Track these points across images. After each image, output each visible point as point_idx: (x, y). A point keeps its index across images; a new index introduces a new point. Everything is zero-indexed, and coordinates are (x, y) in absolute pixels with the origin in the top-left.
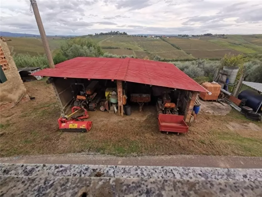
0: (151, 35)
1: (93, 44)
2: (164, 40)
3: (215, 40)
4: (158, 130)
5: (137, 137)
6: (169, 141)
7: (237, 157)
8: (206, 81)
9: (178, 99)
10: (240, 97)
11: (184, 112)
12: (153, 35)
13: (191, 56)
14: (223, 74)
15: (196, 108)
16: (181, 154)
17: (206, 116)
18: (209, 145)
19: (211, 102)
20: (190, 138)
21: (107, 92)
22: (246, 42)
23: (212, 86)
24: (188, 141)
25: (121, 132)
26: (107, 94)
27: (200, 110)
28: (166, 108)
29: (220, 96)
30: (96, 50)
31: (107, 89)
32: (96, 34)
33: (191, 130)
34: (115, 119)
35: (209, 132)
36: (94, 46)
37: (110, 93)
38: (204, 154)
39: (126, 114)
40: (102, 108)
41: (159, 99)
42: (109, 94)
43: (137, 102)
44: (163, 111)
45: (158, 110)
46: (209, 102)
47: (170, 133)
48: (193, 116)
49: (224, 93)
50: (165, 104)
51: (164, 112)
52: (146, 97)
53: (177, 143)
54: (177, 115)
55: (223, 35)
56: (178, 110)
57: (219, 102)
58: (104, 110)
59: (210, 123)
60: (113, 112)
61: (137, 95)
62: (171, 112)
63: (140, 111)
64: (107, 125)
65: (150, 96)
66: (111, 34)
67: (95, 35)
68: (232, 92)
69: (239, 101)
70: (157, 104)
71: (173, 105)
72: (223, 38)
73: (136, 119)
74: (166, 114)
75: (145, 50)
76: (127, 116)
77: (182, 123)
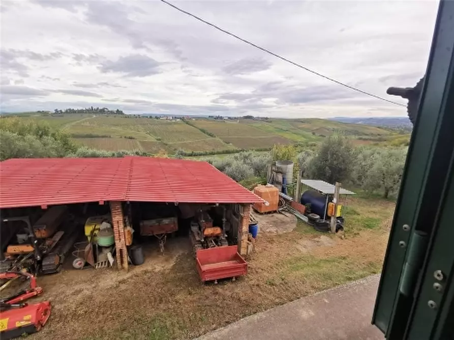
0: (167, 116)
1: (51, 131)
2: (187, 123)
3: (258, 125)
4: (200, 280)
5: (162, 306)
6: (221, 298)
7: (319, 293)
8: (259, 184)
9: (224, 220)
10: (303, 201)
11: (236, 239)
12: (170, 116)
13: (231, 147)
14: (277, 172)
15: (252, 229)
16: (245, 316)
17: (268, 238)
18: (281, 285)
19: (271, 215)
20: (253, 282)
21: (90, 225)
22: (293, 127)
23: (267, 190)
24: (251, 287)
25: (126, 304)
26: (88, 230)
27: (259, 231)
28: (206, 238)
29: (280, 204)
30: (59, 141)
31: (88, 219)
32: (56, 110)
33: (253, 267)
34: (109, 280)
35: (277, 263)
36: (53, 135)
37: (97, 227)
38: (277, 304)
39: (133, 263)
40: (77, 263)
41: (192, 223)
42: (94, 229)
43: (154, 236)
44: (202, 244)
45: (193, 242)
46: (269, 215)
47: (221, 281)
48: (250, 243)
49: (284, 199)
50: (204, 231)
51: (205, 245)
52: (170, 223)
53: (234, 297)
54: (225, 246)
55: (267, 118)
56: (226, 238)
57: (280, 213)
58: (83, 264)
59: (275, 248)
60: (105, 265)
61: (153, 222)
62: (216, 242)
63: (162, 251)
64: (90, 298)
65: (176, 222)
66: (91, 111)
67: (55, 113)
68: (293, 196)
69: (303, 207)
70: (190, 233)
71: (218, 230)
72: (267, 122)
73: (155, 269)
74: (209, 249)
75: (157, 140)
76: (137, 267)
77: (236, 257)
